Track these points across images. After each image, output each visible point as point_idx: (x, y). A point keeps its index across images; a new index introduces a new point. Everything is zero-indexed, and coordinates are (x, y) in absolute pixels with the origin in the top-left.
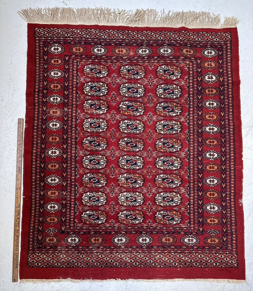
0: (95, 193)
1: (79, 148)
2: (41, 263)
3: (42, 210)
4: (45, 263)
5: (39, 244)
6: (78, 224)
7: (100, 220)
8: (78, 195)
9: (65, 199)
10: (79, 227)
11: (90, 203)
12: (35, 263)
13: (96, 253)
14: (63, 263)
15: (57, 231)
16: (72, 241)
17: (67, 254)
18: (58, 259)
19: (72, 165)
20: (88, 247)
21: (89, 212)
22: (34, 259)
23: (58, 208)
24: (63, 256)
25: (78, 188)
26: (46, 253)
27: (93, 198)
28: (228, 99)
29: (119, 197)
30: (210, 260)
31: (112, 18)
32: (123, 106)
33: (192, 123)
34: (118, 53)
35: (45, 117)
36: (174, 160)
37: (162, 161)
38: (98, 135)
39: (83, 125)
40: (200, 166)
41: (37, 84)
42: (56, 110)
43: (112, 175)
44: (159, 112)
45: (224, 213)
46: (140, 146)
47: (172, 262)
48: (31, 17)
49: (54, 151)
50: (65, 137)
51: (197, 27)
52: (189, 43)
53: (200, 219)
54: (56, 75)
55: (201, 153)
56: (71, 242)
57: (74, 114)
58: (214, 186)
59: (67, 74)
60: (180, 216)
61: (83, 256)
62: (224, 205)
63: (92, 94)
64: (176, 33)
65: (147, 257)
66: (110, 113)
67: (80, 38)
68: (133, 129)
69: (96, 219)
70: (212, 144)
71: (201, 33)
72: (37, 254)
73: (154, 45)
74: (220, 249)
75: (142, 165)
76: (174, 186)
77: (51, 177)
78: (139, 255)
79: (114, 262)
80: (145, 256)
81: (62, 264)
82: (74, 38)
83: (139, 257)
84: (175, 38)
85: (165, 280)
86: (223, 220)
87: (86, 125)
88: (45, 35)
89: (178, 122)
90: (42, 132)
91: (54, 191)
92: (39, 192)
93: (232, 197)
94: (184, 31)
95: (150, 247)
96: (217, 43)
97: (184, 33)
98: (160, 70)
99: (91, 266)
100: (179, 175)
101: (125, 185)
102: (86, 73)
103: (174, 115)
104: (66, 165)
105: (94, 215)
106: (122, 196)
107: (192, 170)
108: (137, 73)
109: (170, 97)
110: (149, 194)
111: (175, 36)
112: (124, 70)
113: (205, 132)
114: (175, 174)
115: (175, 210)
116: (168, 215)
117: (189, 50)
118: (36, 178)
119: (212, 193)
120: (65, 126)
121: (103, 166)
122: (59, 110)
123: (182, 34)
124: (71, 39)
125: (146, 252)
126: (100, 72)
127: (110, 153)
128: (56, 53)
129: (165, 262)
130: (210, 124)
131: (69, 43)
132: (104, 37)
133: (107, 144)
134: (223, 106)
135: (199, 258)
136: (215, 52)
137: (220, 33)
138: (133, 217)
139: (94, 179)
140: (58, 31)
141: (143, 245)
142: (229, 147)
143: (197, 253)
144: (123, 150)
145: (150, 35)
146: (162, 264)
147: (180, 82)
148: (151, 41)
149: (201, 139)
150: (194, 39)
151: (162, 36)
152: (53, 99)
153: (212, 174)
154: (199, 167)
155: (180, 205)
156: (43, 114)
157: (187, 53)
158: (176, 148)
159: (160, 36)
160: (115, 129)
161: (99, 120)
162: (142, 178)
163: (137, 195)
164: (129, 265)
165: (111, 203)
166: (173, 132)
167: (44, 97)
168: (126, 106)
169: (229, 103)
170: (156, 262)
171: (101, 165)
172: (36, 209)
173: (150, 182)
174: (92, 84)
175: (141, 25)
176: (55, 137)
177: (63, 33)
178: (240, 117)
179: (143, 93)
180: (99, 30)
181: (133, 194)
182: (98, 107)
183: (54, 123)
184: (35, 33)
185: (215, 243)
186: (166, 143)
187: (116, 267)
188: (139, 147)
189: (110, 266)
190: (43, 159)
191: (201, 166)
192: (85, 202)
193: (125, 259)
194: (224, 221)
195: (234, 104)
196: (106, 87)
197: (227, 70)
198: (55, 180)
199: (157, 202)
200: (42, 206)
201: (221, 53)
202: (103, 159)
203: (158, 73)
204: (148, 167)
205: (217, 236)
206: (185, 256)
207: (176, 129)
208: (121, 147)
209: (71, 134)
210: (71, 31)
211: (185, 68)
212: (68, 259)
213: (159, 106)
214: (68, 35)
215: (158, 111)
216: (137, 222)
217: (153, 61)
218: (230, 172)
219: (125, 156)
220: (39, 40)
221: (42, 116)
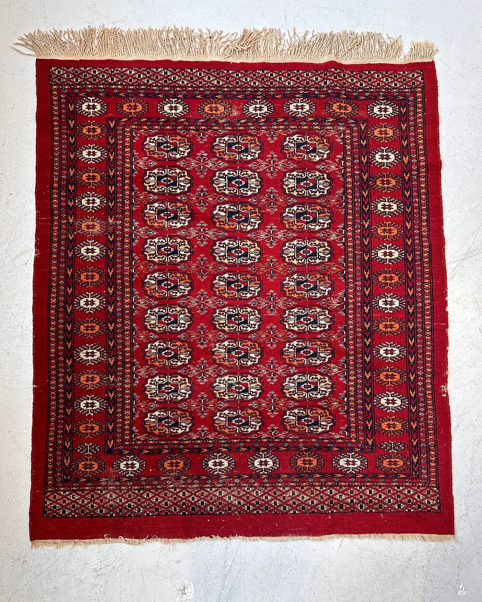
0: (170, 378)
1: (137, 293)
2: (69, 509)
3: (70, 410)
4: (78, 509)
5: (64, 474)
6: (138, 436)
7: (180, 428)
8: (137, 382)
9: (114, 390)
10: (140, 440)
11: (160, 397)
12: (59, 509)
13: (172, 488)
14: (111, 508)
15: (98, 450)
16: (128, 467)
17: (118, 492)
18: (101, 501)
19: (125, 325)
20: (158, 479)
21: (159, 413)
22: (56, 502)
23: (100, 407)
24: (111, 496)
25: (137, 369)
26: (80, 490)
27: (167, 386)
28: (419, 197)
29: (214, 385)
30: (387, 500)
31: (198, 46)
32: (219, 212)
33: (350, 244)
34: (209, 112)
35: (73, 236)
36: (318, 313)
37: (295, 316)
38: (173, 268)
39: (145, 251)
40: (367, 323)
41: (56, 174)
42: (92, 223)
43: (202, 344)
44: (289, 223)
45: (414, 410)
46: (255, 288)
47: (317, 505)
48: (41, 48)
49: (90, 299)
50: (111, 274)
51: (359, 61)
52: (343, 92)
53: (368, 423)
54: (91, 157)
55: (369, 299)
56: (125, 469)
57: (126, 230)
58: (394, 361)
59: (112, 153)
60: (330, 418)
61: (148, 495)
62: (413, 395)
63: (160, 190)
64: (319, 74)
65: (270, 495)
66: (195, 226)
67: (136, 86)
68: (240, 257)
69: (173, 425)
70: (390, 282)
71: (367, 72)
72: (62, 493)
73: (278, 97)
74: (406, 478)
75: (258, 323)
76: (319, 362)
77: (85, 349)
78: (255, 492)
79: (207, 505)
80: (265, 493)
81: (111, 511)
82: (124, 85)
83: (255, 494)
84: (317, 83)
85: (303, 537)
86: (412, 424)
87: (151, 250)
88: (69, 80)
89: (325, 243)
90: (68, 263)
91: (92, 375)
92: (64, 378)
93: (428, 381)
94: (333, 70)
95: (274, 476)
96: (397, 92)
97: (334, 73)
98: (290, 143)
99: (164, 514)
100: (327, 342)
101: (226, 361)
102: (150, 152)
103: (317, 228)
104: (113, 325)
105: (168, 418)
106: (222, 382)
107: (351, 332)
108: (246, 150)
109: (309, 194)
110: (272, 378)
111: (317, 79)
112: (222, 145)
113: (376, 260)
114: (321, 340)
115: (321, 407)
116: (308, 416)
117: (345, 105)
118: (57, 351)
119: (390, 373)
120: (111, 252)
121: (183, 327)
122: (98, 221)
123: (331, 76)
124: (120, 87)
125: (267, 485)
126: (176, 149)
127: (197, 302)
128: (91, 115)
129: (302, 503)
130: (385, 244)
131: (116, 94)
132: (183, 82)
133: (190, 286)
134: (410, 209)
135: (367, 495)
136: (393, 108)
137: (402, 73)
138: (241, 421)
139: (167, 351)
140: (94, 72)
141: (261, 473)
142: (422, 286)
143: (364, 486)
144: (221, 297)
145: (269, 78)
146: (298, 508)
147: (329, 167)
148: (272, 90)
149: (368, 273)
150: (354, 84)
151: (293, 78)
152: (86, 202)
153: (389, 338)
154: (365, 326)
155: (329, 396)
156: (69, 229)
157: (341, 111)
158: (322, 290)
159: (288, 79)
160: (206, 256)
161: (174, 240)
162: (257, 348)
163: (250, 379)
164: (235, 511)
165: (199, 396)
166: (316, 261)
167: (69, 198)
168: (225, 212)
169: (420, 205)
170: (285, 503)
171: (180, 325)
172: (58, 409)
173: (273, 356)
174: (160, 171)
175: (251, 59)
176: (92, 273)
177: (103, 76)
178: (443, 231)
179: (259, 187)
180: (172, 70)
181: (241, 378)
182: (172, 215)
183: (88, 247)
184: (51, 76)
185: (398, 466)
186: (302, 282)
187: (212, 514)
188: (252, 291)
189: (200, 513)
190: (69, 315)
191: (369, 324)
192: (151, 394)
193: (227, 499)
194: (414, 426)
195: (430, 207)
196: (187, 177)
197: (416, 142)
198: (93, 354)
199: (287, 392)
200: (69, 403)
201: (405, 109)
202: (183, 314)
203: (286, 150)
204: (268, 327)
205: (401, 454)
206: (340, 492)
207: (321, 255)
208: (217, 290)
209: (122, 268)
210: (118, 72)
211: (337, 140)
212: (121, 501)
213: (288, 213)
214: (112, 80)
215: (286, 222)
216: (250, 430)
217: (275, 127)
218: (423, 333)
219: (224, 307)
220: (59, 91)
221: (66, 235)
